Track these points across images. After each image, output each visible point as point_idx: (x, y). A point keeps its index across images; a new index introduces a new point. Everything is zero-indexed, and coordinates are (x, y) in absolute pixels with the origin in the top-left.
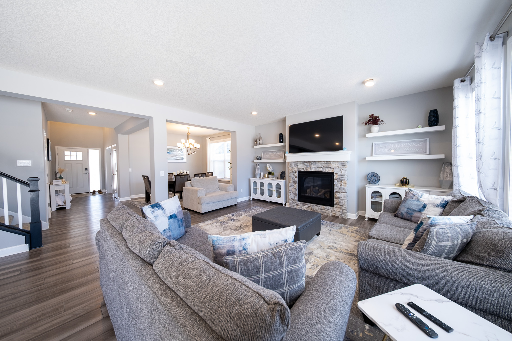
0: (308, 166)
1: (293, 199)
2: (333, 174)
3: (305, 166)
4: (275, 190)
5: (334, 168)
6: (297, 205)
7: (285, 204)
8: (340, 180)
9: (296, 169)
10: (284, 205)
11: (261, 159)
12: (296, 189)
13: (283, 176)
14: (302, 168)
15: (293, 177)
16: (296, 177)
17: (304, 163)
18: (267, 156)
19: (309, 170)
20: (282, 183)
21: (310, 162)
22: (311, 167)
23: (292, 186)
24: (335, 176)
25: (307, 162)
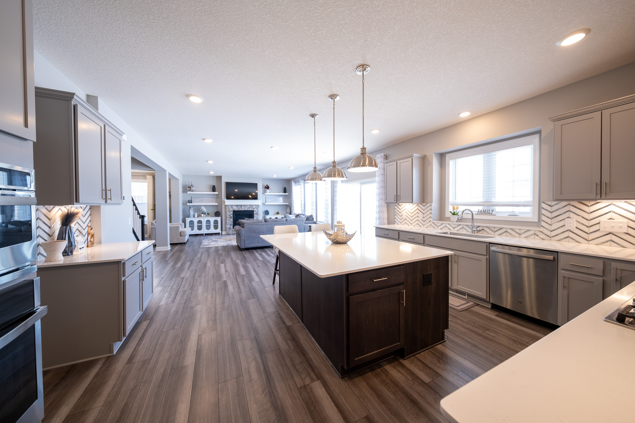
0: (240, 207)
1: (229, 228)
2: (253, 211)
3: (237, 207)
4: (213, 224)
5: (254, 208)
6: (232, 231)
7: (222, 233)
8: (257, 214)
9: (232, 210)
10: (220, 234)
11: (192, 203)
12: (231, 221)
13: (217, 214)
14: (236, 209)
15: (229, 214)
16: (231, 214)
17: (237, 206)
18: (199, 200)
19: (240, 209)
20: (219, 219)
21: (241, 205)
22: (241, 208)
23: (229, 220)
24: (255, 212)
25: (239, 205)
